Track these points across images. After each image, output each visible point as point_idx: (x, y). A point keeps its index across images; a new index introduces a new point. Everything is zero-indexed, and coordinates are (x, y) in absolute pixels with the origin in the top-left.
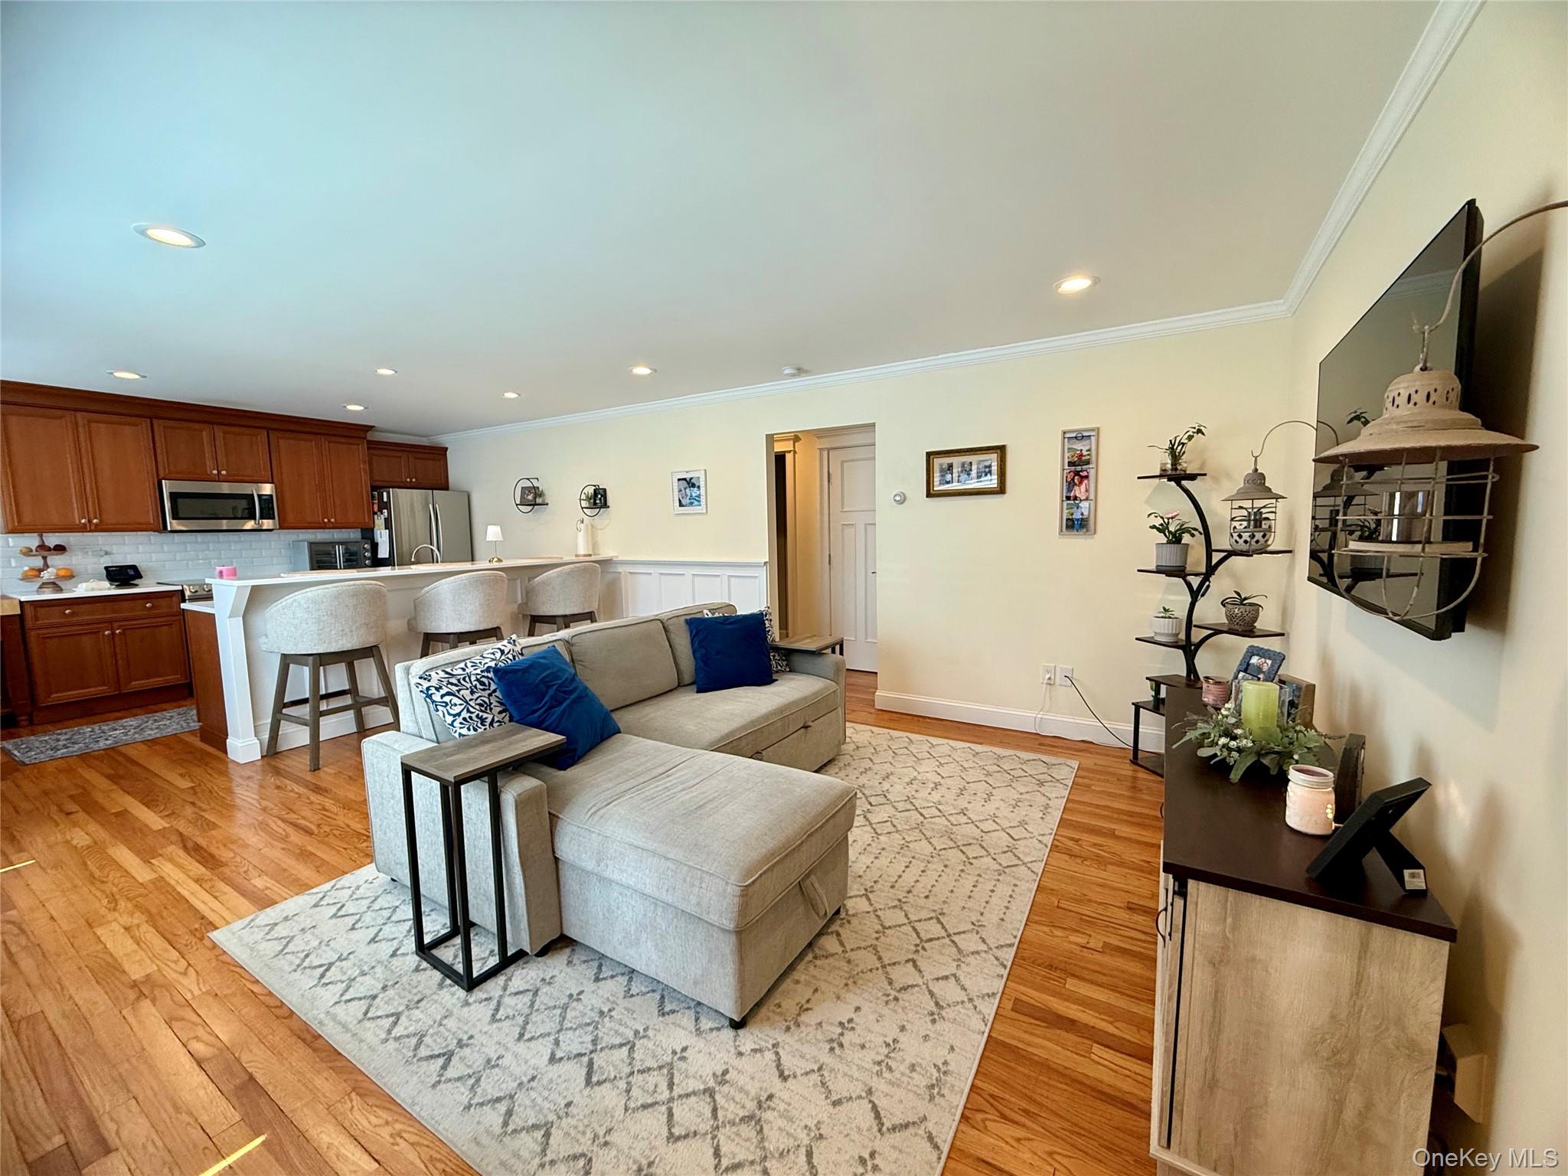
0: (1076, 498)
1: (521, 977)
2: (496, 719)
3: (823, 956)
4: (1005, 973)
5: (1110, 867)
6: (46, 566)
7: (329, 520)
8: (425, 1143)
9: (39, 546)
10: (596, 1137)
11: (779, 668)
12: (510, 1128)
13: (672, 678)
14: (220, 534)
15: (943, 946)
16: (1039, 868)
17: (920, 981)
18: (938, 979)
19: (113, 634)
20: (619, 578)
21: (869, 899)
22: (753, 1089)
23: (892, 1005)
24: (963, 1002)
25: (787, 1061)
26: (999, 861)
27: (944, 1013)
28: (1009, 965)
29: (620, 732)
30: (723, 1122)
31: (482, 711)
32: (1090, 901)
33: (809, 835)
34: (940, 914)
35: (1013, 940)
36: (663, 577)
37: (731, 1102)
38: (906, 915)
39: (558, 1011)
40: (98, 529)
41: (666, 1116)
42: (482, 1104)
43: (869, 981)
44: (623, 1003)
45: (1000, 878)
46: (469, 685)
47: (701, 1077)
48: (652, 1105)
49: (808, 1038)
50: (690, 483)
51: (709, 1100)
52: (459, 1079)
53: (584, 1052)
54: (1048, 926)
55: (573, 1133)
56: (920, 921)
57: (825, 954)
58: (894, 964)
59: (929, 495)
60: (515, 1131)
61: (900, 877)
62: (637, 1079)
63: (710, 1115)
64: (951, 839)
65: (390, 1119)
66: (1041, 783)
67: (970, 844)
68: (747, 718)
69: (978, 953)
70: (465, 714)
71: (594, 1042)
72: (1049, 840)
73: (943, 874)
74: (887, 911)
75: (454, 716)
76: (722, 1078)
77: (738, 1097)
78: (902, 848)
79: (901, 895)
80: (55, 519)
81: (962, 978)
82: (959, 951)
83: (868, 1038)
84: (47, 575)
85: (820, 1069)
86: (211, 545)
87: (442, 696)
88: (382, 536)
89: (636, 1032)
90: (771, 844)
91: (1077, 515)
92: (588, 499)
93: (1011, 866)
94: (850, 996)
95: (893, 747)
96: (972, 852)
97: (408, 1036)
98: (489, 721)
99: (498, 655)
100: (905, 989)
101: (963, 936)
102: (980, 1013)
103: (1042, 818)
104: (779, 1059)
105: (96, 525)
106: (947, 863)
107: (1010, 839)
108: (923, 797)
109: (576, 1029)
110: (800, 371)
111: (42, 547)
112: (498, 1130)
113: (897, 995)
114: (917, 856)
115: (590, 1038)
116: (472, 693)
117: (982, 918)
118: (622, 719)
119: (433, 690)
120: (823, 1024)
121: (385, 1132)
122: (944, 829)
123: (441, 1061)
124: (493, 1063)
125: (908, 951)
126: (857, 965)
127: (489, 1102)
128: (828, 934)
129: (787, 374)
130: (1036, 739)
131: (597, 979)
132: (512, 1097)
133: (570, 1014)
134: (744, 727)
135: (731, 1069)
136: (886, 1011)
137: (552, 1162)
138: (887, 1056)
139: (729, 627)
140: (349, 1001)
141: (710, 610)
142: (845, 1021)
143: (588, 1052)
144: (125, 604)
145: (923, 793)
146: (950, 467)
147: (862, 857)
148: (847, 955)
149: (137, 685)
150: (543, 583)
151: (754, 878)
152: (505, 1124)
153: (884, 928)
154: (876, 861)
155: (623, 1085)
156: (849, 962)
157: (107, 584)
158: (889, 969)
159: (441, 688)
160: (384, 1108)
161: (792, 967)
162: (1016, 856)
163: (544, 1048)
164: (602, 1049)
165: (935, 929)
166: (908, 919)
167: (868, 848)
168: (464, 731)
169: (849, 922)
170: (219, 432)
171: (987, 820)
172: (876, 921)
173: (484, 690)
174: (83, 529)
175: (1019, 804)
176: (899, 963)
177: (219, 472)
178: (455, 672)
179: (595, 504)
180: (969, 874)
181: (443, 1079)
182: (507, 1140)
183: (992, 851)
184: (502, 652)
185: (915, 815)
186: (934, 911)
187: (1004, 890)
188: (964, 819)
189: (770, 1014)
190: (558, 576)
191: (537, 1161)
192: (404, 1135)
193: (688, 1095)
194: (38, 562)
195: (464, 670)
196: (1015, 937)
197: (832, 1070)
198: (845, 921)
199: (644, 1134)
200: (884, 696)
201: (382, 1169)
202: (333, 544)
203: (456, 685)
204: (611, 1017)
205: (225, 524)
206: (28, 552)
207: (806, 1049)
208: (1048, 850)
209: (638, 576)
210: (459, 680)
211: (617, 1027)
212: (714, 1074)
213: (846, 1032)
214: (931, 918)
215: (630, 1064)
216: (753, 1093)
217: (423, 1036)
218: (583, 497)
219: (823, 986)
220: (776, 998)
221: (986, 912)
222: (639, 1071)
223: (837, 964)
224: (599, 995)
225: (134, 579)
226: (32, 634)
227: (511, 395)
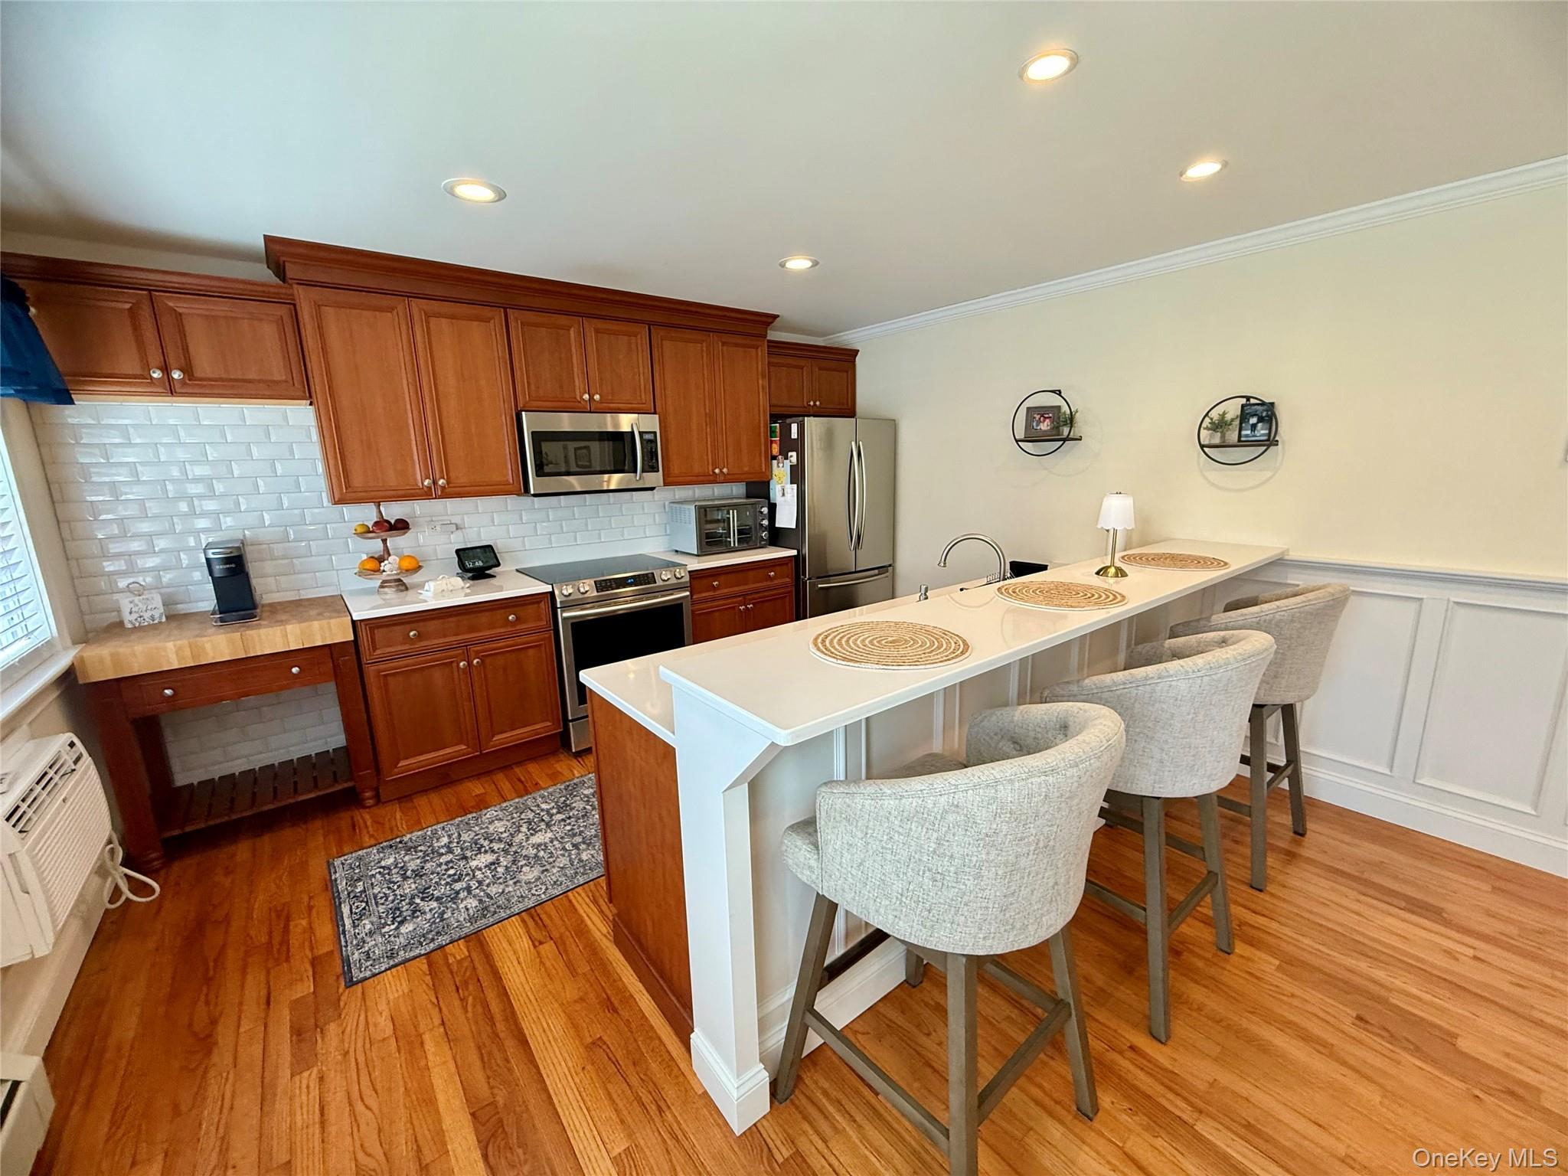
6: (387, 553)
7: (721, 471)
9: (376, 524)
19: (470, 664)
36: (1462, 612)
40: (446, 494)
80: (392, 480)
88: (784, 494)
105: (443, 488)
111: (380, 523)
144: (484, 618)
149: (503, 739)
157: (460, 584)
170: (591, 326)
174: (427, 494)
177: (591, 397)
194: (375, 546)
202: (726, 507)
206: (366, 532)
218: (1210, 422)
225: (490, 568)
226: (371, 671)
227: (1203, 169)
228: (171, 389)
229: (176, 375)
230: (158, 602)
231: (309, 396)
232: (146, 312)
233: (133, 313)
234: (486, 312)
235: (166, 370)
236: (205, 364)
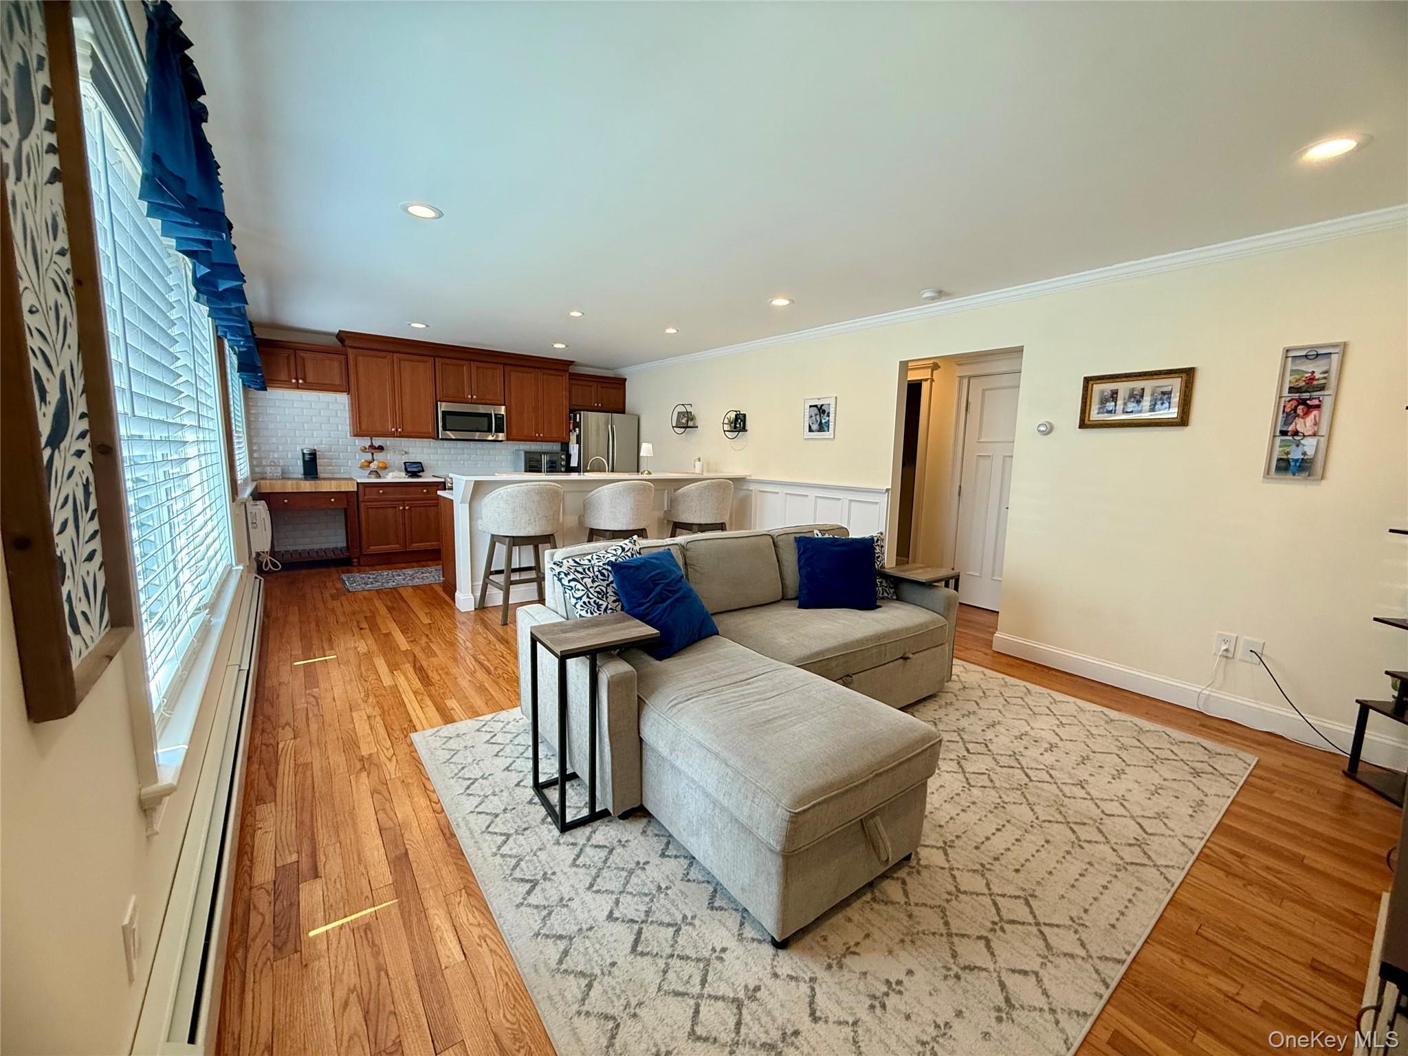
0: (1296, 433)
1: (604, 833)
2: (610, 607)
3: (883, 901)
4: (1106, 994)
5: (1286, 903)
6: (373, 460)
7: (539, 435)
8: (501, 954)
9: (370, 446)
10: (627, 1006)
11: (886, 595)
12: (564, 967)
13: (775, 590)
14: (472, 442)
15: (1029, 934)
16: (1177, 877)
17: (991, 967)
18: (1013, 971)
19: (404, 509)
20: (751, 495)
21: (946, 854)
22: (781, 1016)
23: (951, 982)
24: (1041, 1010)
25: (820, 1000)
26: (1121, 854)
27: (1015, 1014)
28: (1113, 985)
29: (717, 634)
30: (744, 1040)
31: (598, 598)
32: (1250, 939)
33: (877, 775)
34: (1031, 896)
35: (1124, 956)
36: (788, 496)
37: (756, 1022)
38: (988, 885)
39: (624, 874)
40: (401, 436)
41: (692, 1010)
42: (547, 936)
43: (930, 946)
44: (680, 885)
45: (1118, 874)
46: (591, 575)
47: (733, 984)
48: (683, 994)
49: (849, 985)
50: (821, 410)
51: (735, 1011)
52: (537, 907)
53: (636, 919)
54: (1179, 953)
55: (610, 992)
56: (1003, 896)
57: (885, 899)
58: (963, 936)
59: (1084, 424)
60: (566, 971)
61: (988, 839)
62: (674, 962)
63: (733, 1027)
64: (1060, 812)
65: (482, 922)
66: (1197, 773)
67: (1084, 824)
68: (841, 640)
69: (1072, 956)
70: (585, 599)
71: (647, 913)
72: (1198, 846)
73: (1042, 849)
74: (966, 873)
75: (577, 599)
76: (753, 993)
77: (764, 1019)
78: (996, 808)
79: (986, 860)
80: (379, 428)
81: (1045, 980)
82: (1048, 946)
83: (916, 1010)
84: (373, 466)
85: (855, 1023)
86: (465, 450)
87: (569, 581)
88: (574, 449)
89: (685, 917)
90: (831, 776)
91: (1296, 454)
92: (730, 423)
93: (1137, 864)
94: (903, 955)
95: (1006, 695)
96: (1084, 833)
97: (510, 856)
98: (604, 607)
99: (619, 552)
100: (970, 968)
101: (1056, 930)
102: (1062, 1031)
103: (1191, 816)
104: (814, 996)
105: (400, 432)
106: (1049, 838)
107: (1140, 831)
108: (1032, 756)
109: (635, 895)
110: (941, 294)
111: (372, 446)
112: (553, 965)
113: (960, 972)
114: (1013, 821)
115: (644, 908)
116: (593, 581)
117: (1084, 916)
118: (721, 622)
119: (562, 575)
120: (868, 975)
121: (476, 932)
122: (1052, 798)
123: (528, 886)
124: (564, 903)
125: (982, 926)
126: (919, 923)
127: (554, 936)
128: (893, 878)
129: (926, 298)
130: (1197, 719)
131: (663, 855)
132: (571, 939)
133: (634, 880)
134: (835, 649)
135: (763, 987)
136: (943, 986)
137: (588, 1014)
138: (934, 1039)
139: (837, 549)
140: (480, 813)
141: (820, 531)
142: (893, 980)
143: (640, 920)
144: (413, 489)
145: (1034, 752)
146: (1114, 395)
147: (947, 806)
148: (909, 908)
149: (416, 546)
150: (684, 494)
151: (805, 807)
152: (560, 962)
153: (958, 890)
154: (962, 814)
155: (661, 963)
156: (910, 916)
157: (403, 474)
158: (956, 939)
159: (569, 574)
160: (480, 911)
161: (845, 903)
162: (1145, 853)
163: (606, 903)
164: (652, 922)
165: (1022, 912)
166: (990, 889)
167: (956, 798)
168: (583, 613)
169: (919, 872)
170: (474, 367)
171: (1112, 800)
172: (950, 880)
173: (603, 580)
174: (392, 435)
175: (1159, 791)
176: (969, 937)
177: (472, 396)
178: (582, 562)
179: (735, 427)
180: (1075, 858)
181: (525, 902)
182: (558, 976)
183: (1113, 840)
184: (623, 549)
185: (1018, 774)
186: (1024, 890)
187: (1121, 890)
188: (1082, 793)
189: (814, 944)
190: (696, 489)
191: (575, 1007)
192: (487, 939)
193: (716, 998)
194: (368, 456)
195: (590, 561)
196: (1128, 953)
197: (868, 1030)
198: (914, 870)
199: (668, 1020)
200: (1003, 638)
201: (466, 963)
202: (541, 453)
203: (581, 573)
204: (667, 894)
205: (477, 435)
206: (364, 450)
207: (843, 995)
208: (1194, 857)
209: (765, 494)
210: (584, 570)
211: (669, 906)
212: (746, 986)
213: (892, 994)
214: (1019, 897)
215: (672, 946)
216: (780, 1021)
217: (521, 860)
218: (726, 421)
219: (876, 934)
220: (824, 929)
221: (1092, 910)
222: (678, 956)
223: (896, 914)
224: (664, 870)
225: (419, 472)
226: (362, 505)
227: (671, 331)
228: (297, 387)
229: (300, 381)
230: (279, 470)
231: (349, 392)
232: (292, 356)
233: (288, 357)
234: (425, 358)
235: (297, 380)
236: (310, 379)
